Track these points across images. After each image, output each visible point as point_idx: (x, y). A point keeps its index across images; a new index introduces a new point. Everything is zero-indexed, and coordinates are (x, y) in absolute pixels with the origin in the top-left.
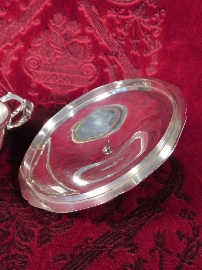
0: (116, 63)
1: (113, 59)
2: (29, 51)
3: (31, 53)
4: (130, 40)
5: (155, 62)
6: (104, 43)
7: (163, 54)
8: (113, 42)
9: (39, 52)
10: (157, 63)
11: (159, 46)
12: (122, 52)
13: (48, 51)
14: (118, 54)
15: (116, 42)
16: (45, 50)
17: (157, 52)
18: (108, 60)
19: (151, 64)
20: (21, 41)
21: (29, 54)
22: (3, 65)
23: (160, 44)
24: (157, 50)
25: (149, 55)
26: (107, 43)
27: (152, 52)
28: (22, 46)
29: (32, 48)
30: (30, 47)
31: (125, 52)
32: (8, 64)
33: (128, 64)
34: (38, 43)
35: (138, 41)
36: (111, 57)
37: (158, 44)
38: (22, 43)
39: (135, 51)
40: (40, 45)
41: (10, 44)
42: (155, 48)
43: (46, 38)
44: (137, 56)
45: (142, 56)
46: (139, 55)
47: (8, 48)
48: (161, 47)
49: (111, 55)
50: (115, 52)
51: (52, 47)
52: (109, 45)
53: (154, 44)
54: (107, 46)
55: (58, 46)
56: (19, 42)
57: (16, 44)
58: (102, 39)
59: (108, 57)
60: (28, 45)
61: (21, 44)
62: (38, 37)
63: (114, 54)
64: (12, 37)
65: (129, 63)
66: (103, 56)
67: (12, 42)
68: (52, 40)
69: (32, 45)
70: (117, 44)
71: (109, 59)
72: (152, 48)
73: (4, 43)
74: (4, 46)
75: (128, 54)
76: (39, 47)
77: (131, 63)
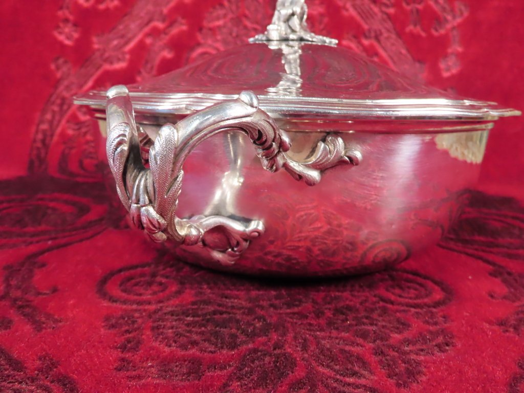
0: (377, 54)
1: (372, 46)
2: (200, 37)
3: (202, 41)
4: (404, 5)
5: (457, 47)
6: (352, 12)
7: (471, 30)
8: (371, 9)
9: (219, 37)
10: (460, 49)
11: (462, 14)
12: (388, 31)
13: (237, 36)
14: (381, 34)
15: (376, 9)
16: (231, 34)
17: (459, 25)
18: (361, 48)
19: (450, 50)
20: (183, 18)
21: (199, 44)
22: (142, 70)
23: (463, 8)
24: (459, 20)
25: (442, 31)
26: (359, 13)
27: (449, 26)
28: (184, 28)
29: (204, 31)
30: (200, 29)
31: (395, 29)
32: (152, 68)
33: (401, 53)
34: (218, 18)
35: (420, 7)
36: (366, 42)
37: (460, 10)
38: (184, 21)
39: (415, 25)
40: (221, 23)
41: (160, 25)
42: (454, 17)
43: (234, 8)
44: (419, 36)
45: (430, 36)
46: (423, 34)
47: (155, 33)
48: (466, 14)
49: (366, 37)
50: (375, 32)
51: (246, 27)
52: (362, 17)
53: (453, 10)
54: (358, 18)
55: (257, 23)
56: (180, 19)
57: (171, 24)
58: (349, 5)
59: (360, 42)
60: (197, 25)
61: (182, 24)
62: (218, 7)
63: (373, 34)
64: (165, 10)
65: (404, 51)
66: (350, 40)
67: (163, 21)
68: (247, 12)
69: (206, 24)
70: (380, 15)
71: (362, 45)
72: (449, 17)
73: (147, 24)
74: (147, 29)
75: (400, 34)
76: (219, 27)
77: (408, 50)
